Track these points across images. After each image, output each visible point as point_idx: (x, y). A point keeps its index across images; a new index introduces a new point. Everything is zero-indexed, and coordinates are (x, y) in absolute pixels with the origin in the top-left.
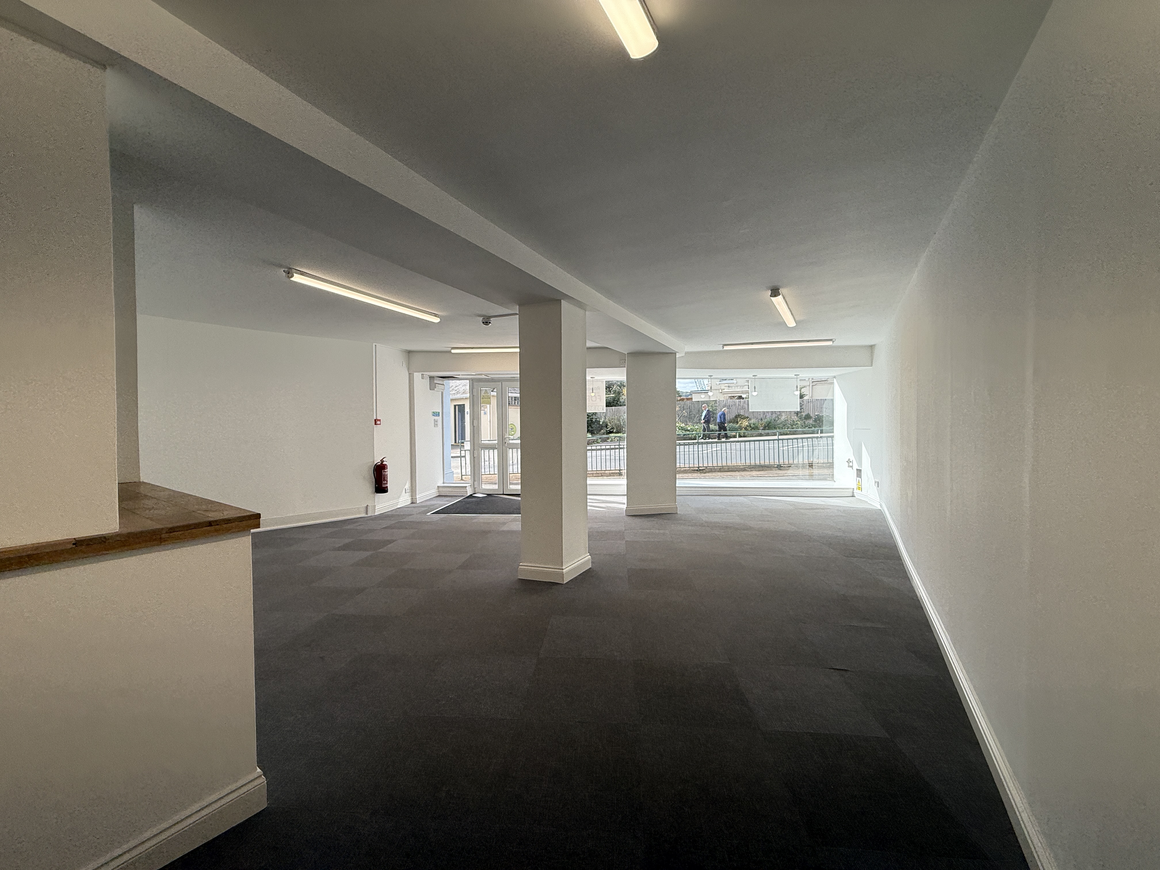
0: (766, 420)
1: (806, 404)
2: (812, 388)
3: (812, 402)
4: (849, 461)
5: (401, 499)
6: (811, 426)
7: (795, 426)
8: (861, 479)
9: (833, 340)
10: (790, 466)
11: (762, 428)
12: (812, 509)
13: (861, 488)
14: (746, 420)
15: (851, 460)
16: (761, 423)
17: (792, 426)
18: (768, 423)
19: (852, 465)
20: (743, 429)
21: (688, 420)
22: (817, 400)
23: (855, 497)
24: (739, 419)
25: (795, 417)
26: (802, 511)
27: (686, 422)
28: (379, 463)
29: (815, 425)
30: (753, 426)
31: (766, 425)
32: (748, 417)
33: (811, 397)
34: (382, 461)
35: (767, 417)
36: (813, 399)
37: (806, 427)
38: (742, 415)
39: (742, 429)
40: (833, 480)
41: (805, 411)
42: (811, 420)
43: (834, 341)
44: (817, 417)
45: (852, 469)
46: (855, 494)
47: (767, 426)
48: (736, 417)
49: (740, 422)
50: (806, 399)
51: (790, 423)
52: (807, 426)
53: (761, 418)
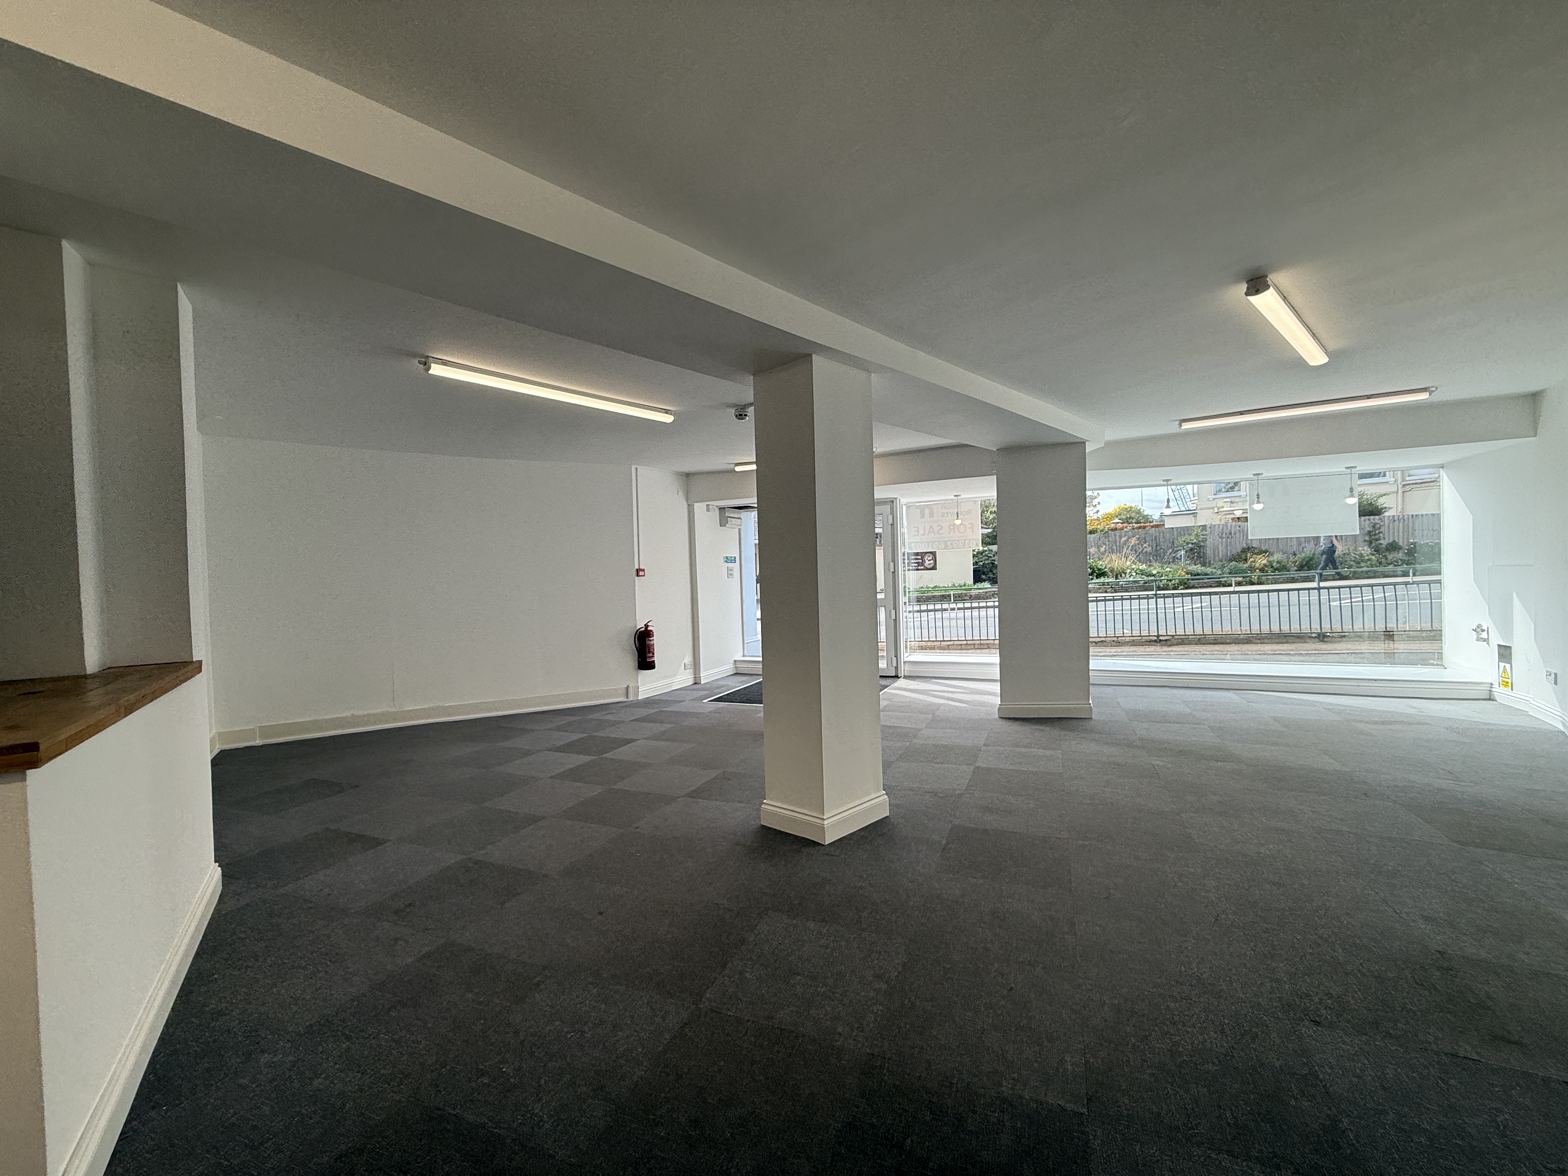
0: (1303, 555)
1: (1389, 524)
2: (1403, 496)
3: (1402, 520)
4: (1479, 629)
5: (678, 678)
6: (1399, 564)
7: (1365, 564)
8: (1510, 665)
9: (1431, 389)
10: (1344, 636)
11: (1296, 568)
12: (1383, 723)
13: (1510, 685)
14: (1264, 556)
15: (1485, 628)
16: (1294, 560)
17: (1359, 563)
18: (1307, 559)
19: (1486, 637)
20: (1258, 571)
21: (1153, 558)
22: (1412, 516)
23: (1496, 701)
24: (1249, 555)
25: (1365, 548)
26: (1362, 726)
27: (1150, 562)
28: (643, 629)
29: (1408, 560)
30: (1278, 565)
31: (1304, 563)
32: (1266, 552)
33: (1400, 512)
34: (647, 626)
35: (1305, 550)
36: (1404, 516)
37: (1389, 564)
38: (1256, 548)
39: (1255, 571)
40: (1441, 665)
41: (1387, 538)
42: (1401, 551)
43: (1433, 391)
44: (1412, 546)
45: (1488, 644)
46: (1496, 695)
47: (1306, 565)
48: (1244, 551)
49: (1252, 559)
50: (1389, 516)
51: (1353, 559)
52: (1392, 564)
53: (1294, 552)
